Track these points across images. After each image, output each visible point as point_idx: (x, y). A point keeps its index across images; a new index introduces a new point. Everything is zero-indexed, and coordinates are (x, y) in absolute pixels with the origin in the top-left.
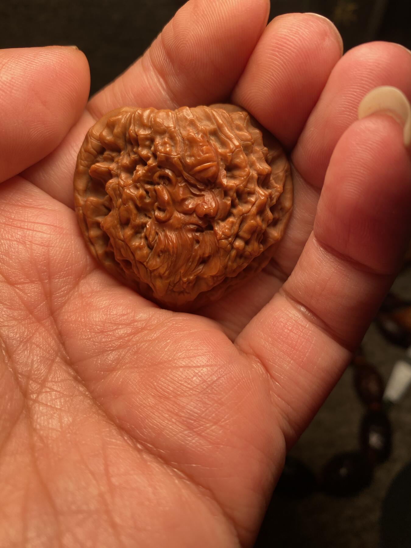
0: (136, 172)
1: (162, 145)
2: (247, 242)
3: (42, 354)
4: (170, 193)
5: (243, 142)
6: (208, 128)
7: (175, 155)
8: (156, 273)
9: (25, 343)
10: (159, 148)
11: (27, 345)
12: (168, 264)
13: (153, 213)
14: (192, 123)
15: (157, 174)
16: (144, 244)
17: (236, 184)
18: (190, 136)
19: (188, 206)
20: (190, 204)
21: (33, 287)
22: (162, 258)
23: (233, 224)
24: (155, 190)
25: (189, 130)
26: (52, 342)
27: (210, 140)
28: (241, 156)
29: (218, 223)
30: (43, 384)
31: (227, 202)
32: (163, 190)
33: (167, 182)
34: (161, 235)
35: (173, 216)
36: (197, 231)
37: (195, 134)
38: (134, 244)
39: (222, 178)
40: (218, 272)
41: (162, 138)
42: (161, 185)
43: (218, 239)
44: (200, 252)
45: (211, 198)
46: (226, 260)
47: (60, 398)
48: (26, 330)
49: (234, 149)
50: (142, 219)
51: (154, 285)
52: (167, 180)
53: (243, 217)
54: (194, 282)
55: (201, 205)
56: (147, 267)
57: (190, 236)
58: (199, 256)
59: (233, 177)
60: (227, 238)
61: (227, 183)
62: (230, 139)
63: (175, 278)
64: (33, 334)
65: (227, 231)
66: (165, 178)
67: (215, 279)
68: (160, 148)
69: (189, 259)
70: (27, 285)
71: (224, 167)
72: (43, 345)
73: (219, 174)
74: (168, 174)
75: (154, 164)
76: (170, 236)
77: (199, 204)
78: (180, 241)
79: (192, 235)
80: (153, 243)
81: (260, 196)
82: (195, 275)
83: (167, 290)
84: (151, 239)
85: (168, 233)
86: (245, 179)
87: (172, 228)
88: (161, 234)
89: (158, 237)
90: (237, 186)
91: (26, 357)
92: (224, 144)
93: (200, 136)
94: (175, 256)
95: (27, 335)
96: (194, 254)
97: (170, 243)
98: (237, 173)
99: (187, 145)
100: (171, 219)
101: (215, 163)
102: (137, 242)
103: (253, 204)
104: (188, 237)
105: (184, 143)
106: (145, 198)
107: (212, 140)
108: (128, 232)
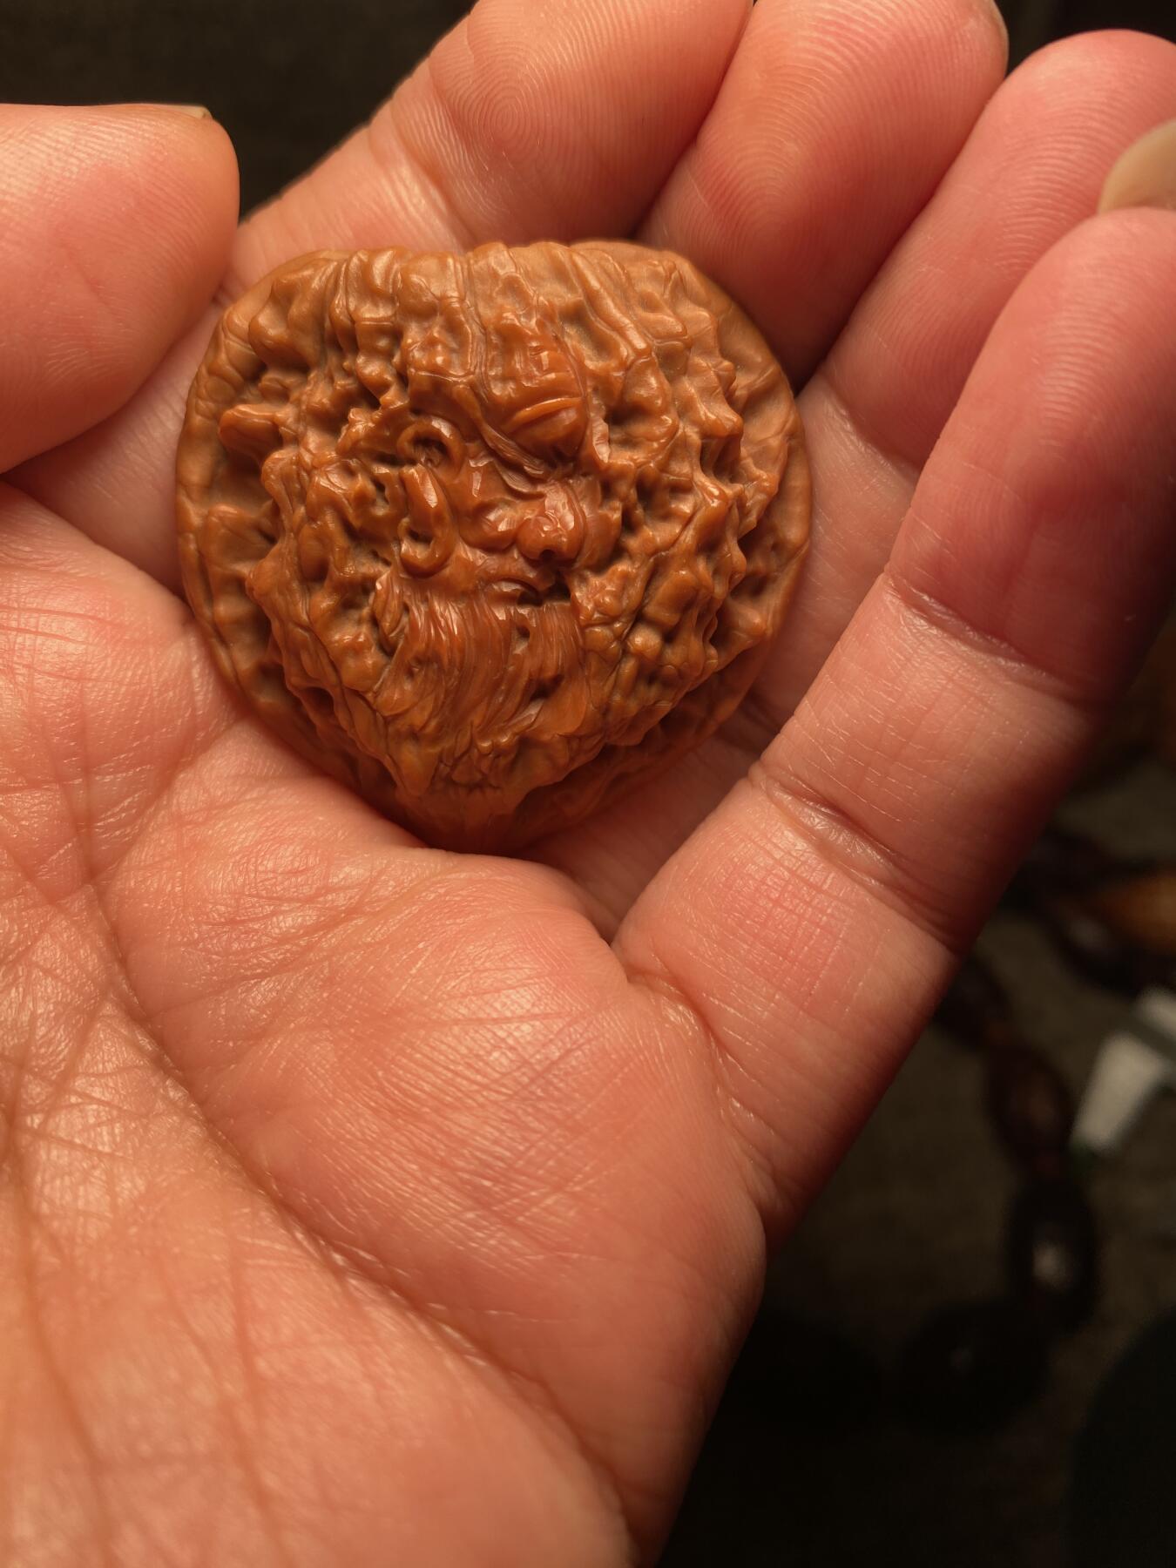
0: (348, 429)
1: (423, 348)
2: (669, 636)
3: (60, 994)
4: (442, 487)
5: (659, 341)
6: (557, 301)
7: (458, 376)
8: (402, 725)
9: (11, 964)
10: (413, 357)
11: (17, 972)
12: (436, 699)
13: (395, 549)
14: (512, 287)
15: (409, 432)
16: (367, 640)
17: (636, 460)
18: (505, 321)
19: (494, 525)
20: (500, 519)
21: (37, 801)
22: (419, 679)
23: (626, 579)
24: (402, 481)
25: (501, 307)
26: (90, 958)
27: (563, 338)
28: (653, 381)
29: (584, 580)
30: (61, 1085)
31: (610, 515)
32: (423, 479)
33: (437, 456)
34: (419, 614)
35: (453, 557)
36: (522, 600)
37: (518, 317)
38: (337, 637)
39: (594, 443)
40: (582, 724)
41: (426, 330)
42: (419, 466)
43: (583, 624)
44: (530, 665)
45: (564, 505)
46: (607, 689)
47: (111, 1122)
48: (16, 928)
49: (632, 358)
50: (359, 566)
51: (394, 761)
52: (435, 450)
53: (655, 560)
54: (513, 756)
55: (532, 522)
56: (375, 707)
57: (501, 615)
58: (527, 675)
59: (629, 443)
60: (608, 621)
61: (609, 458)
62: (620, 331)
63: (456, 742)
64: (36, 939)
65: (607, 599)
66: (429, 441)
67: (575, 745)
68: (417, 354)
69: (497, 685)
70: (17, 795)
71: (603, 413)
72: (64, 970)
73: (588, 433)
74: (438, 432)
75: (399, 404)
76: (442, 616)
77: (530, 519)
78: (471, 629)
79: (508, 613)
80: (393, 635)
81: (707, 497)
82: (517, 734)
83: (434, 777)
84: (388, 624)
85: (438, 607)
86: (662, 447)
87: (451, 592)
88: (418, 609)
89: (409, 619)
90: (639, 466)
91: (14, 1005)
92: (602, 346)
93: (534, 321)
94: (456, 673)
95: (18, 944)
96: (511, 669)
97: (444, 637)
98: (639, 429)
99: (496, 347)
100: (447, 566)
101: (577, 400)
102: (346, 634)
103: (687, 521)
104: (496, 618)
105: (488, 342)
106: (373, 503)
107: (569, 336)
108: (324, 601)
